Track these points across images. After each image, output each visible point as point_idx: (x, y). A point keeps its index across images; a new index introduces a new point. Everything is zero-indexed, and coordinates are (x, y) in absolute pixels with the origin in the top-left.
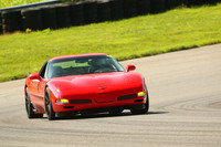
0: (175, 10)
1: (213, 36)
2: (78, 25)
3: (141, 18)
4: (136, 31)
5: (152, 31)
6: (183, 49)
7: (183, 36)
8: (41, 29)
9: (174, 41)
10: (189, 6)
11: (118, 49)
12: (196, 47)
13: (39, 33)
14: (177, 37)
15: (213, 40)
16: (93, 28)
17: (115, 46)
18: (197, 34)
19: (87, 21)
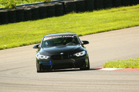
1: (91, 29)
2: (13, 22)
3: (49, 19)
4: (47, 26)
10: (77, 12)
11: (36, 37)
14: (70, 30)
15: (91, 32)
16: (22, 24)
17: (34, 35)
18: (82, 28)
19: (18, 20)
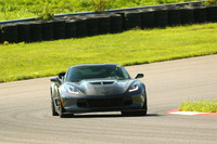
0: (131, 32)
1: (162, 54)
2: (48, 39)
3: (101, 36)
4: (98, 47)
5: (111, 48)
6: (137, 64)
7: (137, 53)
8: (17, 42)
9: (128, 57)
10: (142, 29)
12: (147, 63)
13: (15, 45)
14: (131, 54)
15: (162, 58)
16: (61, 43)
17: (79, 59)
18: (149, 52)
19: (56, 37)
